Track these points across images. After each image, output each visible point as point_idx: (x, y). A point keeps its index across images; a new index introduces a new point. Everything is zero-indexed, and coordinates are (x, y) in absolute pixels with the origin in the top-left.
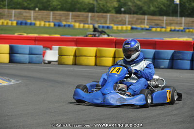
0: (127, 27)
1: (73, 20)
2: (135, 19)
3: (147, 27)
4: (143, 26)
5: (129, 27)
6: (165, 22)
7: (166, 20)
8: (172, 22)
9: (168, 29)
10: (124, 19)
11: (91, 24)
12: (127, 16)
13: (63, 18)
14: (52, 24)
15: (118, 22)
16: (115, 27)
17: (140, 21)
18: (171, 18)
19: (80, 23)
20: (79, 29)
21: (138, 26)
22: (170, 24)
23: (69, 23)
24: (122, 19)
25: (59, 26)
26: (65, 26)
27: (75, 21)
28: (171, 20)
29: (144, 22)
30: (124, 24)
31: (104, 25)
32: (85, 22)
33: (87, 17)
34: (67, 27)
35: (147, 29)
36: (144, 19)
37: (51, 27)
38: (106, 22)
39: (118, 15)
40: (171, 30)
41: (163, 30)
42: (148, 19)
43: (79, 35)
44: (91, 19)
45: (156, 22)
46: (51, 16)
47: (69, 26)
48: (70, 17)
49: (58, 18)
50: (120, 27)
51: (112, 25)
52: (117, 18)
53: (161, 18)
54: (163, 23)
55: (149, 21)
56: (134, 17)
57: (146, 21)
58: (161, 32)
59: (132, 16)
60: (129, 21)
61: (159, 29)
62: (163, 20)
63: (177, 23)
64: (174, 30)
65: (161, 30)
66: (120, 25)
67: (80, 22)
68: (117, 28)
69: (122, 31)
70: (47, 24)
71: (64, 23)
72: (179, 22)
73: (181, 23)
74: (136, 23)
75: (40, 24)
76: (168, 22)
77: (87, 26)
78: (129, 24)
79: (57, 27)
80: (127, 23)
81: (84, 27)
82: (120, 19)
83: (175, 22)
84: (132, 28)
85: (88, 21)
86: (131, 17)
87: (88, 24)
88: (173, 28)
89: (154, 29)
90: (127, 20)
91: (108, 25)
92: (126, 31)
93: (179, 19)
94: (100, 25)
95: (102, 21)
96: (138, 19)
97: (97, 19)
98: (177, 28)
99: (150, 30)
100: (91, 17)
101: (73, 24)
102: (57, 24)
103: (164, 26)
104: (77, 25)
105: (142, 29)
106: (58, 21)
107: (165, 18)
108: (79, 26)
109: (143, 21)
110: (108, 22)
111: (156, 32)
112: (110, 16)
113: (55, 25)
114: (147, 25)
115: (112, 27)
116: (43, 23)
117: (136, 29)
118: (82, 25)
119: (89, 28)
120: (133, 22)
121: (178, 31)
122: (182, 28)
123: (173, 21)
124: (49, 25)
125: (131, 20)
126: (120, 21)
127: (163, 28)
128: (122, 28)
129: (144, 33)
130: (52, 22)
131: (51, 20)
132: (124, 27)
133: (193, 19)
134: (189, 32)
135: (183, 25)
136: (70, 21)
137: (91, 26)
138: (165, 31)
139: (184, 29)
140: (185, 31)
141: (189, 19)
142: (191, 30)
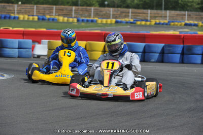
0: (111, 21)
1: (57, 14)
2: (119, 13)
3: (132, 20)
4: (127, 20)
5: (114, 20)
6: (149, 15)
7: (151, 14)
8: (157, 15)
9: (153, 22)
10: (108, 12)
11: (75, 17)
12: (111, 9)
13: (47, 12)
14: (36, 18)
15: (102, 16)
16: (99, 21)
17: (124, 14)
18: (155, 11)
19: (64, 17)
20: (63, 22)
21: (123, 20)
22: (155, 18)
23: (53, 17)
25: (43, 19)
26: (49, 19)
27: (59, 15)
28: (155, 14)
29: (128, 16)
30: (108, 17)
31: (88, 19)
32: (68, 15)
33: (71, 10)
34: (51, 21)
35: (131, 23)
36: (129, 13)
37: (36, 21)
38: (90, 16)
39: (102, 9)
40: (156, 24)
41: (148, 23)
42: (132, 13)
44: (75, 13)
45: (141, 15)
46: (35, 10)
47: (53, 20)
48: (54, 11)
49: (41, 11)
50: (104, 21)
51: (96, 19)
52: (101, 11)
53: (145, 11)
54: (148, 16)
55: (133, 14)
56: (119, 10)
57: (130, 14)
58: (145, 26)
59: (116, 9)
60: (113, 15)
61: (143, 23)
62: (148, 14)
63: (161, 17)
64: (159, 24)
65: (145, 24)
66: (104, 18)
67: (64, 15)
68: (102, 21)
69: (106, 24)
70: (31, 18)
71: (48, 17)
72: (163, 15)
73: (166, 17)
74: (120, 16)
75: (24, 18)
77: (71, 20)
78: (113, 18)
79: (41, 21)
80: (111, 16)
81: (68, 20)
82: (104, 12)
83: (160, 15)
84: (117, 22)
85: (72, 15)
86: (115, 11)
87: (72, 17)
88: (158, 21)
89: (139, 23)
90: (111, 13)
91: (92, 18)
92: (111, 24)
93: (163, 12)
94: (84, 18)
95: (86, 15)
96: (122, 12)
97: (81, 13)
98: (162, 22)
99: (135, 23)
100: (75, 10)
101: (57, 17)
102: (41, 18)
103: (149, 18)
104: (61, 19)
105: (127, 22)
106: (42, 15)
107: (149, 11)
108: (63, 20)
109: (127, 14)
110: (92, 15)
111: (141, 26)
112: (94, 9)
113: (39, 19)
114: (131, 18)
115: (96, 21)
116: (26, 17)
117: (121, 22)
118: (66, 19)
119: (73, 22)
120: (118, 16)
121: (163, 24)
122: (166, 21)
123: (158, 14)
124: (33, 19)
125: (115, 13)
126: (105, 14)
127: (147, 21)
128: (106, 21)
129: (129, 26)
130: (36, 16)
131: (35, 14)
132: (109, 21)
133: (178, 12)
134: (174, 25)
135: (168, 18)
136: (54, 14)
137: (75, 20)
138: (150, 24)
139: (169, 22)
140: (170, 25)
141: (173, 12)
142: (176, 23)
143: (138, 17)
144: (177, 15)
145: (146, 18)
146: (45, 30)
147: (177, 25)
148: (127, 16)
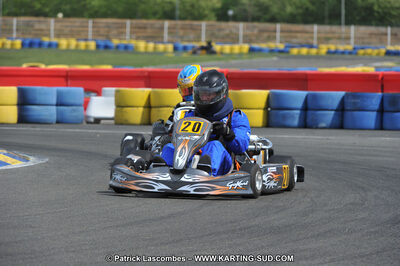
0: (241, 48)
1: (134, 36)
2: (256, 32)
3: (281, 47)
4: (272, 45)
5: (246, 47)
6: (315, 35)
7: (319, 32)
8: (330, 35)
9: (324, 49)
10: (234, 31)
11: (169, 42)
12: (241, 25)
13: (114, 32)
14: (92, 45)
15: (223, 38)
16: (218, 48)
17: (265, 35)
18: (327, 28)
19: (148, 42)
20: (146, 53)
21: (263, 46)
22: (327, 40)
23: (125, 42)
24: (231, 32)
25: (107, 47)
26: (118, 47)
27: (138, 38)
28: (326, 33)
29: (275, 37)
30: (234, 40)
31: (194, 44)
32: (156, 38)
33: (162, 28)
34: (122, 50)
35: (281, 52)
36: (275, 31)
37: (92, 52)
38: (198, 39)
39: (223, 25)
40: (329, 52)
41: (314, 51)
42: (282, 31)
43: (147, 65)
44: (170, 33)
45: (299, 35)
46: (90, 29)
47: (126, 47)
48: (128, 30)
49: (102, 31)
50: (227, 48)
52: (220, 30)
53: (307, 27)
54: (312, 38)
55: (285, 34)
56: (255, 27)
57: (278, 35)
58: (308, 57)
59: (250, 24)
60: (245, 36)
61: (304, 51)
62: (313, 33)
63: (339, 38)
64: (336, 52)
65: (308, 53)
66: (226, 43)
67: (148, 39)
68: (222, 49)
69: (231, 55)
70: (82, 44)
71: (116, 42)
72: (343, 36)
73: (348, 38)
74: (258, 39)
75: (68, 45)
76: (323, 35)
77: (161, 47)
78: (245, 42)
79: (101, 49)
80: (241, 39)
81: (155, 48)
82: (227, 32)
83: (336, 35)
84: (252, 50)
85: (162, 37)
86: (248, 28)
87: (162, 42)
88: (333, 48)
89: (295, 51)
90: (241, 33)
92: (241, 55)
93: (344, 29)
94: (186, 44)
95: (192, 36)
96: (261, 32)
97: (181, 33)
98: (341, 48)
99: (288, 52)
100: (169, 28)
101: (133, 42)
102: (102, 43)
103: (315, 42)
104: (141, 45)
105: (272, 51)
106: (104, 38)
107: (316, 28)
108: (146, 48)
109: (272, 34)
110: (203, 37)
111: (299, 57)
112: (207, 26)
113: (98, 46)
114: (281, 42)
116: (73, 43)
117: (260, 50)
118: (151, 45)
119: (165, 52)
120: (253, 38)
121: (343, 53)
122: (350, 47)
123: (333, 33)
124: (87, 46)
125: (249, 32)
126: (228, 36)
127: (311, 46)
128: (232, 49)
129: (275, 59)
130: (93, 40)
131: (90, 37)
132: (236, 48)
133: (372, 29)
134: (364, 54)
135: (352, 41)
136: (127, 37)
137: (170, 47)
138: (317, 53)
139: (355, 49)
140: (356, 54)
141: (364, 30)
142: (369, 51)
143: (294, 40)
144: (371, 34)
145: (310, 41)
146: (109, 67)
147: (370, 54)
148: (272, 38)
